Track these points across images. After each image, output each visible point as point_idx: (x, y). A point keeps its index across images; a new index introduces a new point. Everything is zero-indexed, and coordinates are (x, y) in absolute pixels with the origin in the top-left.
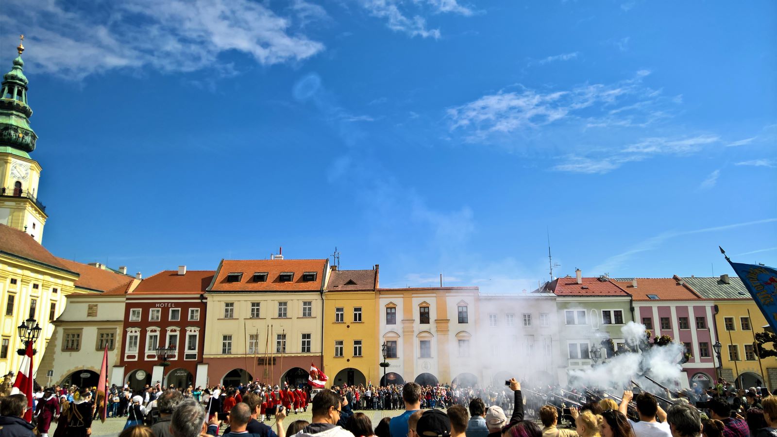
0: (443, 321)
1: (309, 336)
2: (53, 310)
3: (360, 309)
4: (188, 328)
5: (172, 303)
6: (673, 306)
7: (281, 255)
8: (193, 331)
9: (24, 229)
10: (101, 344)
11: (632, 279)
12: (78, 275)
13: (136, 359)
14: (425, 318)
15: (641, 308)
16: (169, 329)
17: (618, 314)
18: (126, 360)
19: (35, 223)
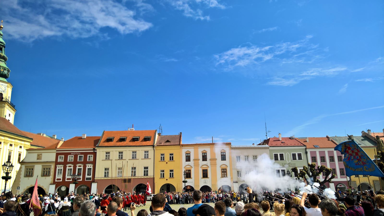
0: (213, 160)
1: (147, 168)
2: (20, 157)
3: (172, 154)
4: (87, 165)
5: (79, 153)
6: (326, 151)
7: (133, 128)
8: (90, 166)
9: (4, 117)
10: (44, 173)
11: (306, 138)
12: (32, 139)
13: (61, 181)
14: (205, 158)
15: (311, 152)
16: (78, 165)
17: (300, 155)
18: (56, 181)
19: (10, 114)
